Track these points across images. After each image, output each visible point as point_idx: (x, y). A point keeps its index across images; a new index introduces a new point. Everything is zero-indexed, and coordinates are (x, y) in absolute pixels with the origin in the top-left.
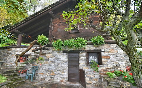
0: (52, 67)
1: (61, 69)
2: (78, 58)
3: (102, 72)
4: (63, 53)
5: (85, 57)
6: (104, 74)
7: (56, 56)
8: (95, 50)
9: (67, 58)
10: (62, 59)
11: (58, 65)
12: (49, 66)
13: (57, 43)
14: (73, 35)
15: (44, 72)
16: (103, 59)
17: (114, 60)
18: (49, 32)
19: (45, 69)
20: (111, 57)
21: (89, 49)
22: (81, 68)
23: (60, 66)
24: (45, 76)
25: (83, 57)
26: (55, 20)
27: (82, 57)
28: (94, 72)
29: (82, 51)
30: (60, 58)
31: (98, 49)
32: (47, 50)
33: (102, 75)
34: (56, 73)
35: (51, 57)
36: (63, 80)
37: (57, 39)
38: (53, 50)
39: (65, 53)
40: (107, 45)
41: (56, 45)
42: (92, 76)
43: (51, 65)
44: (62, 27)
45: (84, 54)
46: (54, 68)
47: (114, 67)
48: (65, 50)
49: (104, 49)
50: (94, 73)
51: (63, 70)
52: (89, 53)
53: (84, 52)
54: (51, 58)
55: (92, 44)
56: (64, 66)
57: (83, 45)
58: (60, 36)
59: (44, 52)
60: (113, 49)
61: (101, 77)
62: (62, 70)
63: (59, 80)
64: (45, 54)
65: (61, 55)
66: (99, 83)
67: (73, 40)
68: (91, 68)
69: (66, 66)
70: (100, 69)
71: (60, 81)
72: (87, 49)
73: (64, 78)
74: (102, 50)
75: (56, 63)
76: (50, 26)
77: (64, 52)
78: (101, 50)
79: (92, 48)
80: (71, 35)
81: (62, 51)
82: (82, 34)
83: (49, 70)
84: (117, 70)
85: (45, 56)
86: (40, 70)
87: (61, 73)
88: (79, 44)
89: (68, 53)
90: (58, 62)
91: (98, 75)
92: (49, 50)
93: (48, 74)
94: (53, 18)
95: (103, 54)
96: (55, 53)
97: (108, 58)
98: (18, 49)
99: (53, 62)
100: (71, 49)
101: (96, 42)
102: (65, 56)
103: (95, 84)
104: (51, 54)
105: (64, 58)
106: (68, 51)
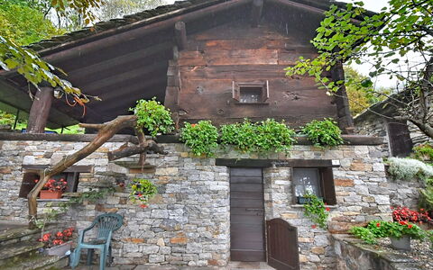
0: (178, 215)
1: (209, 222)
2: (263, 185)
3: (336, 227)
4: (215, 167)
5: (288, 183)
6: (340, 232)
7: (194, 177)
8: (313, 161)
9: (228, 184)
10: (214, 186)
11: (199, 207)
12: (166, 213)
13: (197, 131)
14: (247, 112)
15: (145, 235)
16: (336, 189)
17: (365, 190)
18: (167, 92)
19: (149, 222)
20: (356, 182)
21: (298, 158)
22: (276, 215)
23: (208, 210)
24: (150, 248)
25: (280, 181)
26: (186, 55)
27: (278, 182)
28: (313, 227)
29: (277, 161)
30: (206, 183)
31: (322, 157)
32: (158, 155)
33: (337, 236)
34: (191, 234)
35: (175, 178)
36: (217, 257)
37: (200, 120)
38: (184, 154)
39: (225, 168)
40: (346, 148)
41: (194, 137)
42: (307, 240)
43: (173, 209)
44: (212, 81)
45: (285, 172)
46: (186, 219)
47: (365, 210)
48: (223, 156)
49: (338, 157)
50: (313, 230)
51: (217, 224)
52: (298, 167)
53: (283, 166)
54: (175, 182)
55: (308, 142)
56: (219, 210)
57: (284, 143)
58: (206, 110)
59: (152, 162)
60: (360, 160)
61: (332, 240)
62: (213, 223)
63: (203, 259)
64: (150, 169)
65: (211, 175)
66: (329, 260)
67: (246, 125)
68: (306, 213)
69: (225, 212)
70: (332, 216)
71: (206, 262)
72: (293, 157)
73: (221, 252)
74: (334, 163)
75: (192, 200)
76: (169, 73)
77: (219, 162)
78: (330, 161)
79: (308, 154)
80: (241, 109)
81: (213, 161)
82: (274, 109)
83: (167, 227)
84: (372, 219)
85: (151, 176)
86: (132, 225)
87: (209, 235)
88: (273, 140)
89: (231, 165)
90: (202, 198)
91: (324, 237)
92: (166, 154)
93: (161, 241)
94: (180, 49)
95: (336, 173)
96: (190, 166)
97: (350, 185)
98: (31, 146)
99: (180, 197)
100: (246, 156)
101: (321, 136)
102: (225, 179)
103: (316, 263)
104: (174, 171)
105: (220, 183)
106: (234, 160)
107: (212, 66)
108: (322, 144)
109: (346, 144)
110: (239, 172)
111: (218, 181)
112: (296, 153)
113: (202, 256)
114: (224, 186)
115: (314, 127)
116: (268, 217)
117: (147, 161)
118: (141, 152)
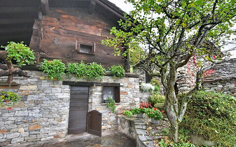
0: (36, 113)
1: (56, 115)
2: (89, 94)
3: (119, 112)
4: (62, 86)
5: (101, 93)
6: (121, 114)
7: (48, 91)
8: (113, 83)
9: (70, 94)
10: (60, 96)
11: (50, 108)
12: (26, 113)
13: (52, 65)
14: (83, 58)
15: (10, 127)
16: (121, 96)
17: (131, 96)
18: (32, 39)
19: (13, 119)
20: (128, 93)
21: (106, 82)
22: (93, 109)
23: (56, 109)
24: (13, 135)
25: (97, 92)
26: (48, 19)
27: (95, 93)
28: (110, 113)
29: (96, 83)
30: (56, 94)
31: (116, 82)
32: (22, 77)
33: (119, 116)
34: (43, 123)
35: (35, 92)
36: (59, 134)
37: (54, 59)
38: (41, 78)
39: (68, 86)
40: (126, 78)
41: (49, 68)
42: (107, 119)
43: (32, 110)
44: (64, 38)
45: (99, 88)
46: (41, 115)
47: (131, 104)
48: (67, 80)
49: (123, 82)
50: (109, 114)
51: (61, 116)
52: (106, 86)
53: (99, 85)
54: (34, 94)
55: (111, 75)
56: (63, 108)
57: (100, 75)
58: (59, 53)
59: (18, 82)
60: (131, 84)
61: (117, 118)
62: (59, 116)
63: (51, 136)
64: (15, 86)
65: (59, 90)
66: (114, 126)
67: (82, 64)
68: (107, 107)
69: (66, 109)
70: (118, 108)
71: (52, 137)
72: (104, 81)
73: (62, 130)
74: (121, 84)
75: (46, 104)
76: (35, 27)
77: (65, 83)
78: (119, 84)
79: (110, 80)
80: (80, 55)
81: (61, 82)
82: (97, 58)
83: (26, 120)
84: (133, 108)
85: (16, 90)
87: (55, 122)
88: (95, 73)
89: (72, 85)
90: (52, 103)
91: (114, 117)
92: (29, 77)
93: (22, 130)
94: (44, 14)
95: (121, 89)
96: (45, 84)
97: (126, 93)
99: (37, 103)
100: (80, 80)
101: (117, 73)
102: (68, 92)
103: (109, 128)
104: (34, 87)
105: (65, 94)
106: (74, 82)
107: (65, 29)
108: (117, 76)
109: (126, 77)
110: (76, 89)
111: (63, 93)
112: (106, 80)
113: (50, 134)
114: (67, 96)
115: (114, 68)
116: (90, 110)
117: (13, 80)
118: (9, 75)
